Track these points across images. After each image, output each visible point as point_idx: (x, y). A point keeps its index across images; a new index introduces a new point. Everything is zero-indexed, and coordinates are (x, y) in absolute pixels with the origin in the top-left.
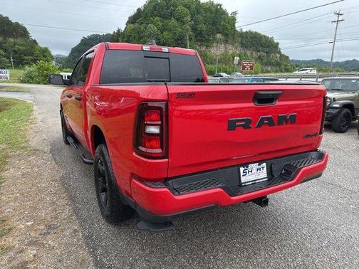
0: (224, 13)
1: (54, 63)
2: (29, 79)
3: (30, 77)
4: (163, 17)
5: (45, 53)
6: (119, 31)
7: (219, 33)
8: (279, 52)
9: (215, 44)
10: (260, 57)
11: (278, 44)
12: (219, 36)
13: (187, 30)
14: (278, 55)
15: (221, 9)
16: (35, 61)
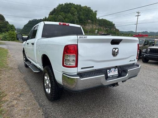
0: (92, 11)
1: (16, 32)
2: (5, 39)
3: (5, 38)
4: (65, 12)
5: (12, 27)
6: (46, 18)
7: (90, 20)
8: (115, 28)
9: (88, 24)
10: (107, 30)
11: (114, 24)
12: (89, 21)
13: (76, 18)
14: (114, 29)
15: (90, 9)
16: (7, 31)
